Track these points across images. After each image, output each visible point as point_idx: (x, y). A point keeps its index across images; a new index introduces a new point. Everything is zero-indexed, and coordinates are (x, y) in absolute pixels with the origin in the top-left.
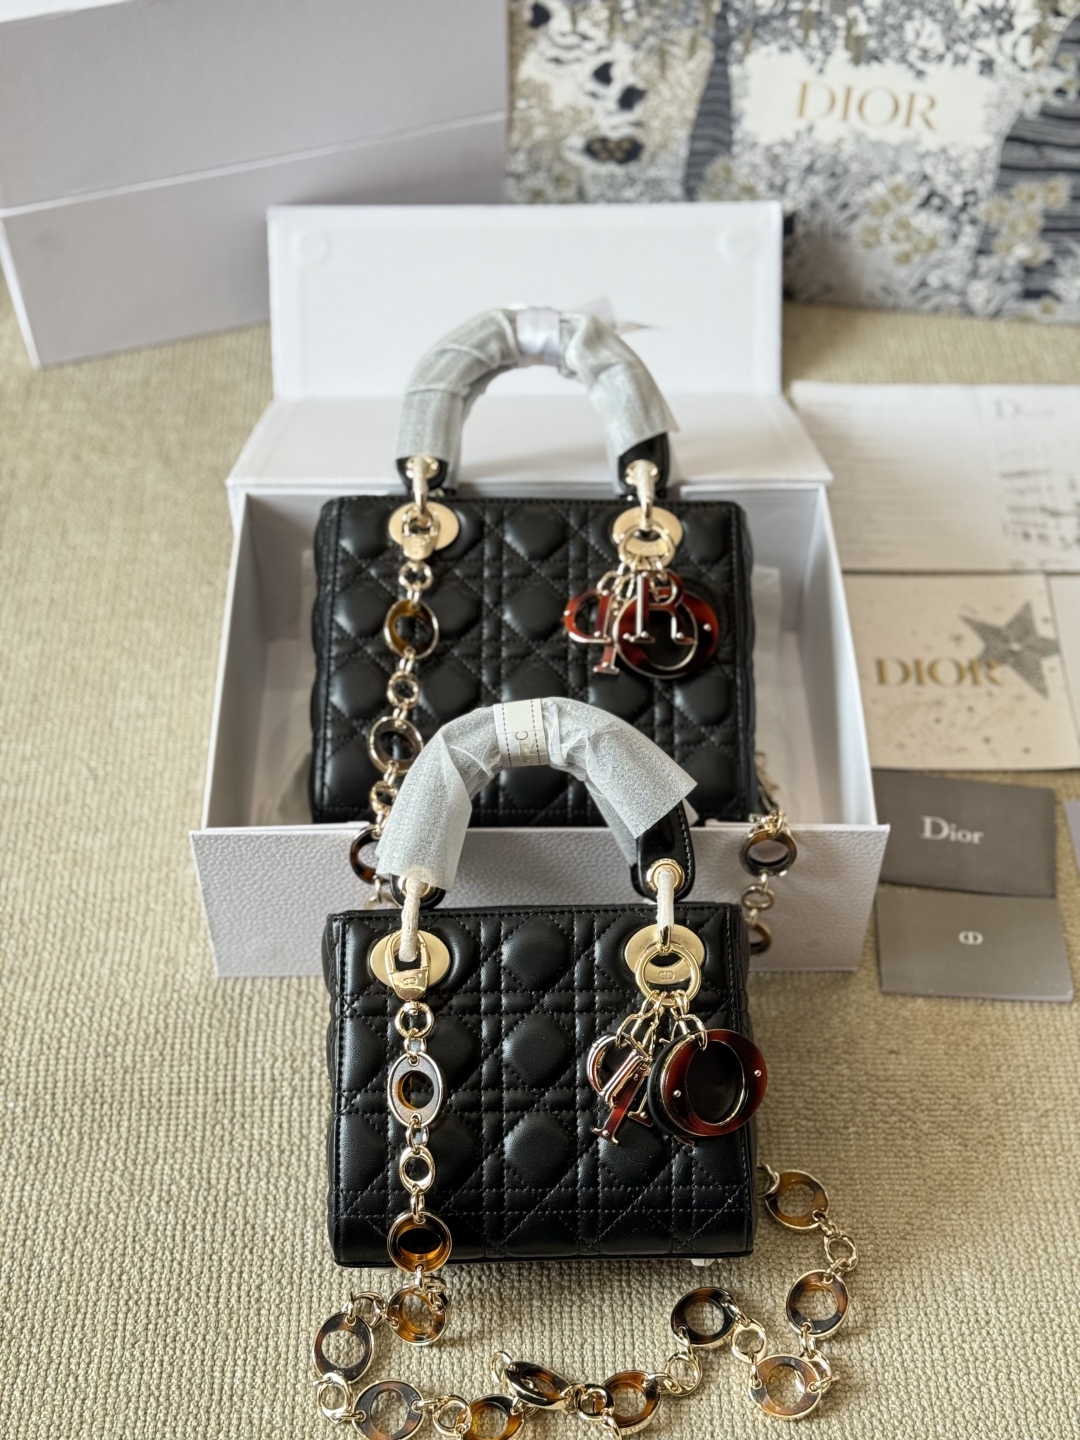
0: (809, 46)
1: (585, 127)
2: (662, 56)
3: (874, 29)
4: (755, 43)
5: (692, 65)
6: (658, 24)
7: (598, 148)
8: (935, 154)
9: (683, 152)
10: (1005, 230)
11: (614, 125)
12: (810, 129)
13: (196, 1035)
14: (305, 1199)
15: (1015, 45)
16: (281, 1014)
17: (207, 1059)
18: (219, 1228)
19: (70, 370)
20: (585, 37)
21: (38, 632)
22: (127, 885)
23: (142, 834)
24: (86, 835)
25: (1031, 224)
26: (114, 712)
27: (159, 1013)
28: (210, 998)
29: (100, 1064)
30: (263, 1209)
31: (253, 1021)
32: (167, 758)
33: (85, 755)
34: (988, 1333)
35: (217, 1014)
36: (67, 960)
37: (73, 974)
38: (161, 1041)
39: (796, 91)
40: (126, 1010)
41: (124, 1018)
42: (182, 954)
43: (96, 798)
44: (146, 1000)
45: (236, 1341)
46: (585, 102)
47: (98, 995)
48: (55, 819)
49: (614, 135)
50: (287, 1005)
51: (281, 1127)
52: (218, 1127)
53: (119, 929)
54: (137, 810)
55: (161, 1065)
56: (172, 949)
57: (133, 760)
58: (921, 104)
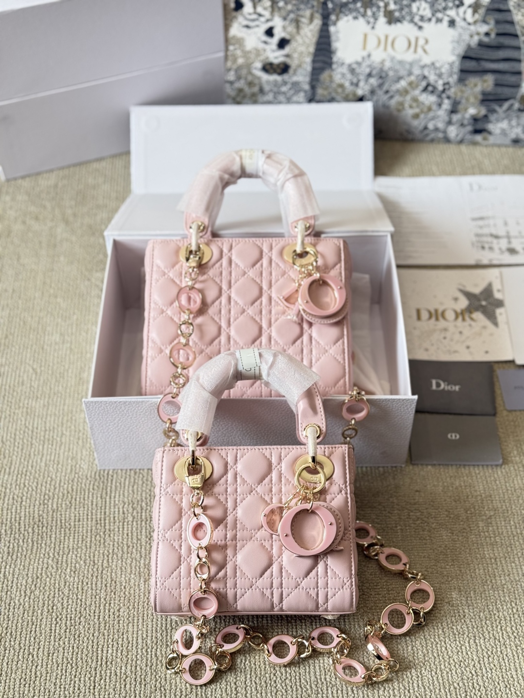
0: (367, 16)
1: (262, 58)
2: (297, 23)
3: (397, 7)
4: (341, 15)
5: (312, 27)
6: (295, 8)
7: (268, 68)
8: (429, 66)
9: (309, 68)
10: (464, 101)
11: (276, 56)
12: (369, 56)
13: (87, 494)
14: (140, 568)
15: (465, 12)
16: (127, 483)
17: (92, 504)
18: (99, 583)
19: (20, 181)
20: (260, 15)
21: (7, 305)
22: (52, 422)
23: (59, 399)
24: (32, 400)
25: (476, 98)
26: (44, 342)
27: (69, 484)
28: (93, 476)
29: (41, 509)
30: (120, 574)
31: (113, 487)
32: (70, 363)
33: (31, 362)
34: (465, 621)
35: (96, 484)
36: (24, 460)
37: (28, 466)
38: (70, 497)
39: (361, 38)
40: (53, 483)
41: (52, 487)
42: (79, 455)
43: (37, 383)
44: (63, 478)
45: (108, 636)
46: (261, 46)
47: (39, 476)
48: (17, 393)
49: (276, 61)
50: (130, 478)
51: (128, 535)
52: (98, 536)
53: (49, 444)
54: (56, 388)
55: (70, 507)
56: (74, 452)
57: (53, 364)
58: (421, 42)
